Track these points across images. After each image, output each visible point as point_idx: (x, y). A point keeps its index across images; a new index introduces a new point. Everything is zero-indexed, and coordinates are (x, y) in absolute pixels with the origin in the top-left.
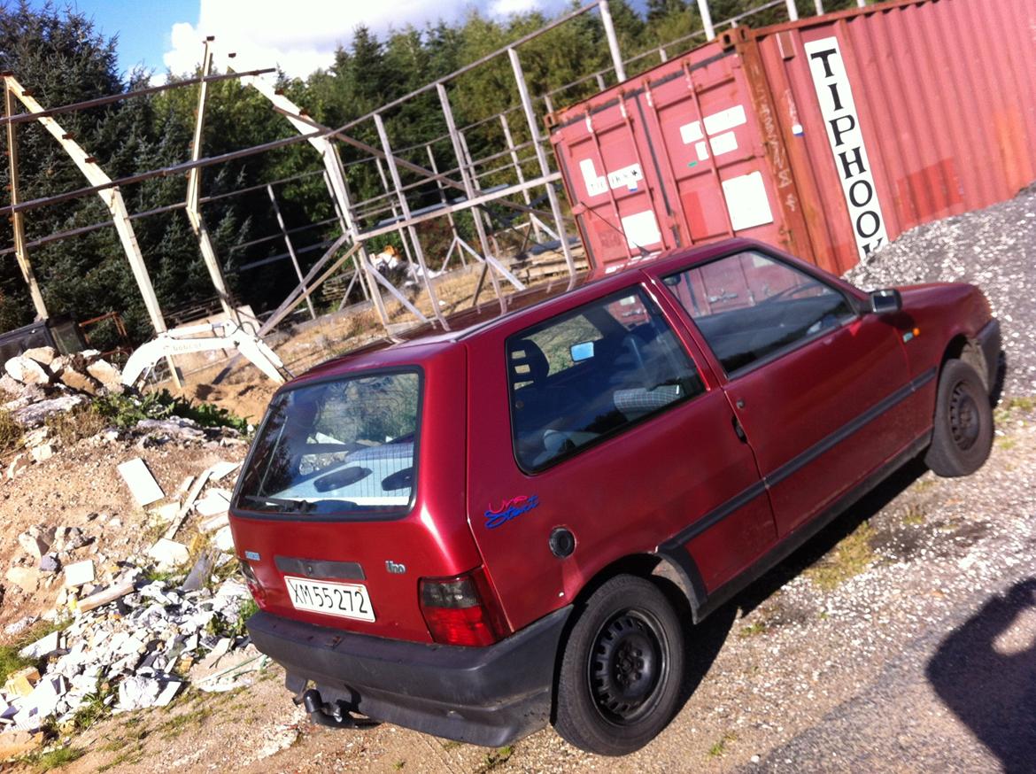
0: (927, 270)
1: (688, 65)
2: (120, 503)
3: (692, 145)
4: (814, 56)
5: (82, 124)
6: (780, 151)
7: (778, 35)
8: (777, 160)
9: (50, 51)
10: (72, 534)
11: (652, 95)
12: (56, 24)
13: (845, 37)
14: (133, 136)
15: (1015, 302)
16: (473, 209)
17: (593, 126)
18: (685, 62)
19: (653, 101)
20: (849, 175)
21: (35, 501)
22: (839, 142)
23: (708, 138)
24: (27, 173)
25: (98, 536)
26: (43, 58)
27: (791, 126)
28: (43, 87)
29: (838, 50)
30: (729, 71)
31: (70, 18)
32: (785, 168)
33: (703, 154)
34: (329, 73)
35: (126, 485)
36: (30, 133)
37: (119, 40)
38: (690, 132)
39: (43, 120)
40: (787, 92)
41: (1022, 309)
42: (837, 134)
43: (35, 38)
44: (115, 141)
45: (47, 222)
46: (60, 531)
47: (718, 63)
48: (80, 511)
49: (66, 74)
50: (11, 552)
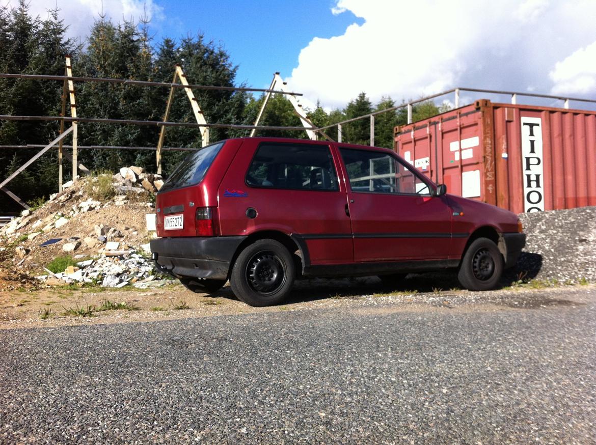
0: (530, 225)
1: (460, 113)
2: (140, 227)
3: (453, 153)
4: (525, 124)
5: (209, 102)
6: (491, 162)
7: (506, 109)
8: (488, 166)
9: (205, 64)
10: (116, 232)
11: (442, 125)
12: (212, 52)
13: (546, 120)
14: (230, 114)
15: (559, 244)
16: (370, 181)
17: (414, 136)
18: (459, 112)
19: (442, 128)
20: (529, 186)
21: (107, 217)
22: (528, 169)
23: (461, 150)
24: (176, 118)
25: (126, 236)
26: (201, 66)
27: (502, 153)
28: (196, 80)
29: (540, 125)
30: (476, 119)
31: (220, 51)
32: (492, 171)
33: (457, 158)
34: (342, 113)
35: (146, 222)
36: (184, 100)
37: (238, 67)
38: (454, 146)
39: (186, 89)
40: (504, 136)
41: (561, 248)
42: (528, 165)
43: (201, 56)
44: (222, 114)
45: (178, 143)
46: (112, 229)
47: (473, 115)
48: (123, 225)
49: (209, 76)
50: (90, 232)
